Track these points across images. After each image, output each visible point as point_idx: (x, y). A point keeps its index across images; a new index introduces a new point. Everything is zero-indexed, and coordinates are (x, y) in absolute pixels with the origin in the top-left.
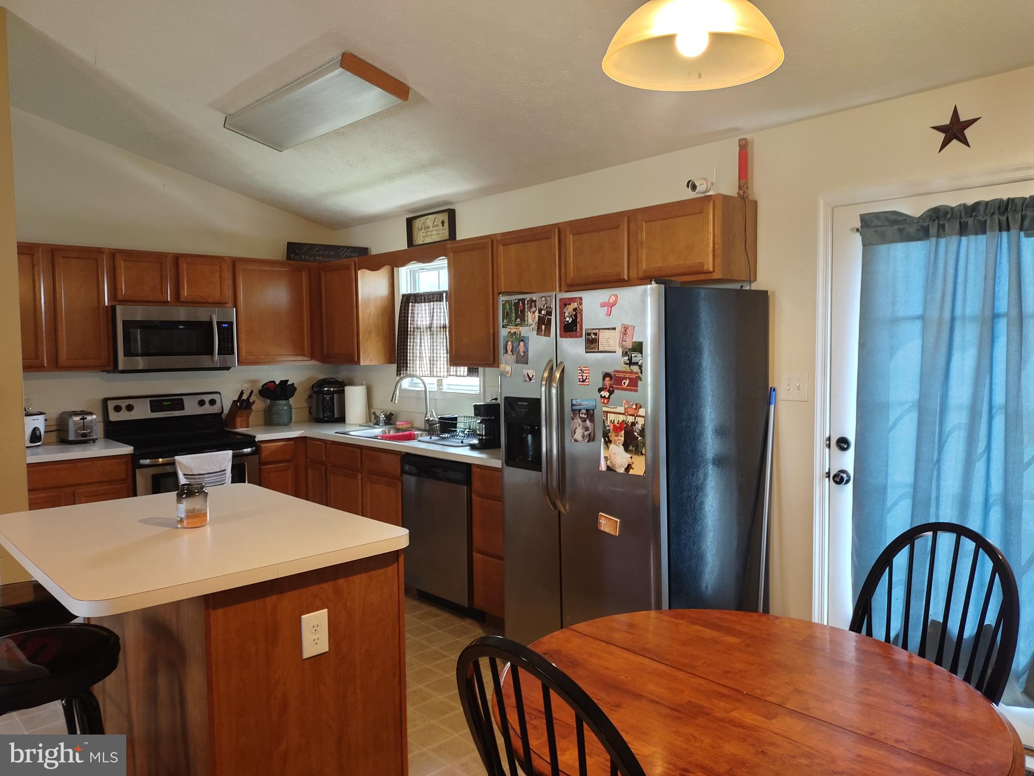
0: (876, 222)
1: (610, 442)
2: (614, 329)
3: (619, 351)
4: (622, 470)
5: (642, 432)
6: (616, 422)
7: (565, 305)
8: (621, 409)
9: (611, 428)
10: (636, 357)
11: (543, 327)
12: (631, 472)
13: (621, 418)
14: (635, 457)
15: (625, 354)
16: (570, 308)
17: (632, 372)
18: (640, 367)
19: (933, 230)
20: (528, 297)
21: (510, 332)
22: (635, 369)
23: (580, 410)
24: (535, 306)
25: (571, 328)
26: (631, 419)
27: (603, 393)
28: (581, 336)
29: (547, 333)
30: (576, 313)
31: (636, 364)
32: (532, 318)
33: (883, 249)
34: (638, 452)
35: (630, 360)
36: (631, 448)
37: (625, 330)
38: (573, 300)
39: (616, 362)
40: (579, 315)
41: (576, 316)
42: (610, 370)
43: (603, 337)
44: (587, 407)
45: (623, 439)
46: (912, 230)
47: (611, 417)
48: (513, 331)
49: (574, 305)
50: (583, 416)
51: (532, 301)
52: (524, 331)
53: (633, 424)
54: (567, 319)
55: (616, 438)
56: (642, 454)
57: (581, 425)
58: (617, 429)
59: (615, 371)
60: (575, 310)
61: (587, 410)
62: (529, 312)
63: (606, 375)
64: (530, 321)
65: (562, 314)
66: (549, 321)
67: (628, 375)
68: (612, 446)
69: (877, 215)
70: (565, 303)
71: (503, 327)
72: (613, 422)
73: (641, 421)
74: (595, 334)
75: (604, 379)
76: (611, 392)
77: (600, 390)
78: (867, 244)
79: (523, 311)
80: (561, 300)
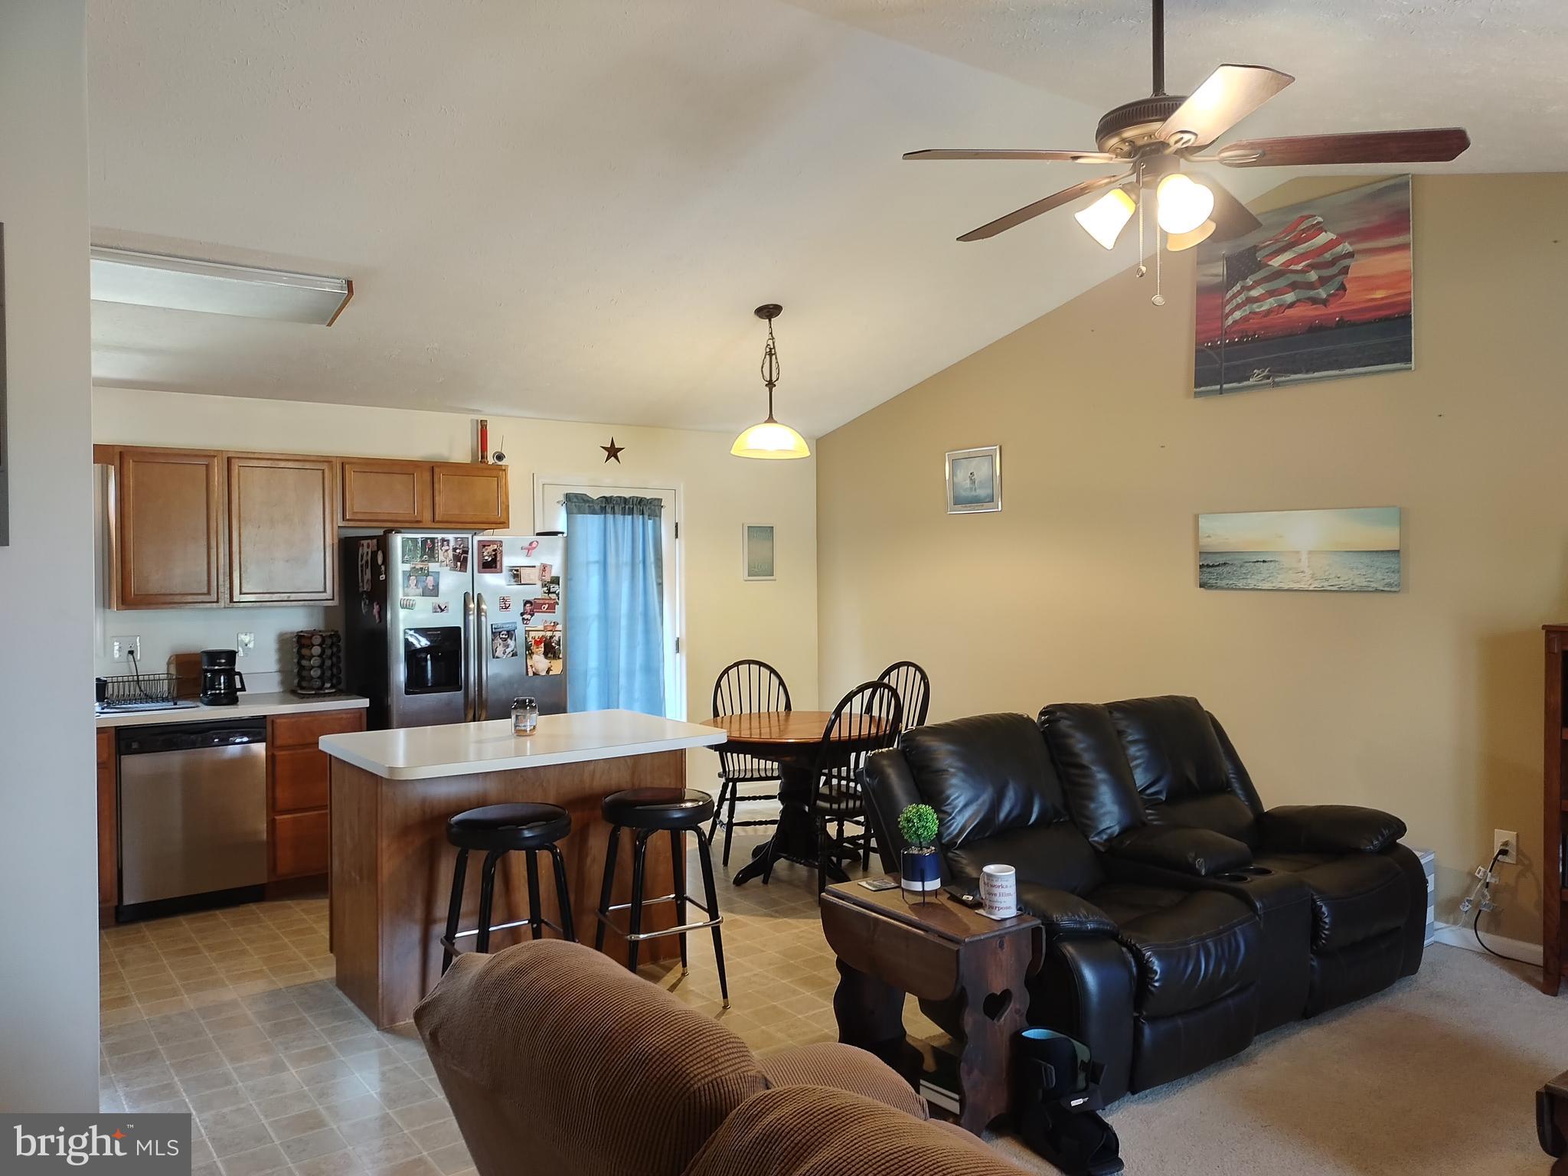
0: (575, 500)
1: (533, 653)
2: (534, 567)
3: (539, 584)
4: (544, 673)
5: (558, 643)
6: (537, 638)
7: (484, 546)
8: (541, 627)
9: (533, 642)
10: (554, 588)
11: (459, 564)
12: (551, 673)
13: (541, 634)
14: (553, 662)
15: (544, 586)
16: (490, 549)
17: (551, 599)
18: (558, 595)
19: (609, 509)
20: (439, 536)
21: (415, 568)
22: (553, 596)
23: (500, 632)
24: (448, 545)
25: (491, 565)
26: (549, 634)
27: (525, 616)
28: (501, 572)
29: (463, 568)
30: (496, 554)
31: (554, 592)
32: (445, 555)
33: (579, 518)
34: (556, 656)
35: (549, 590)
36: (549, 655)
37: (544, 568)
38: (493, 542)
39: (536, 592)
40: (498, 555)
41: (495, 555)
42: (531, 598)
43: (524, 572)
44: (508, 629)
45: (543, 649)
46: (597, 508)
47: (532, 634)
48: (417, 567)
49: (495, 547)
50: (504, 636)
51: (443, 540)
52: (433, 567)
53: (551, 637)
54: (486, 558)
55: (537, 650)
56: (559, 658)
57: (502, 645)
58: (538, 643)
59: (535, 599)
60: (495, 550)
61: (508, 632)
62: (440, 551)
63: (527, 602)
64: (441, 558)
65: (481, 554)
66: (466, 559)
67: (547, 602)
68: (534, 656)
69: (576, 495)
70: (483, 545)
71: (403, 562)
72: (533, 638)
73: (558, 634)
74: (517, 571)
75: (525, 605)
76: (532, 615)
77: (522, 614)
78: (569, 513)
79: (432, 549)
80: (479, 541)
